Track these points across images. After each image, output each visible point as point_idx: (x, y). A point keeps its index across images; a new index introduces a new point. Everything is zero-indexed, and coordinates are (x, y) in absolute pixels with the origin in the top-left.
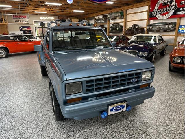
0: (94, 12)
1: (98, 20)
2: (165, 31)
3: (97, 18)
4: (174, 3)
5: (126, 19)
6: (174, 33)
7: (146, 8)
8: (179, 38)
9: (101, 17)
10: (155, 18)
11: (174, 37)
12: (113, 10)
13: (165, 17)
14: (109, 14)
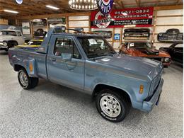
0: (28, 15)
1: (35, 23)
3: (34, 21)
4: (109, 16)
5: (68, 25)
6: (111, 39)
7: (87, 18)
8: (115, 43)
9: (39, 20)
10: (96, 27)
12: (54, 16)
13: (104, 27)
14: (49, 19)
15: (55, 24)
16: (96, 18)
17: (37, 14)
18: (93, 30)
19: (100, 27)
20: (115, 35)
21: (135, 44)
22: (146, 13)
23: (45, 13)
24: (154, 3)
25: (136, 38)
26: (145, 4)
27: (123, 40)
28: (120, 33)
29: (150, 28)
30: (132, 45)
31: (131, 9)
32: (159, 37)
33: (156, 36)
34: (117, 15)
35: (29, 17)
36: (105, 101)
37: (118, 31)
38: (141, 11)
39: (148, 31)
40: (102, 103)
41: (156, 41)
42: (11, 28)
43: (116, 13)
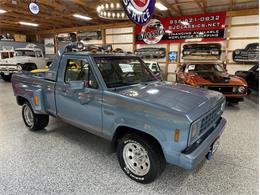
0: (52, 28)
1: (61, 39)
2: (155, 57)
3: (60, 36)
4: (162, 27)
5: (105, 41)
6: (164, 60)
7: (131, 30)
8: (170, 65)
9: (66, 35)
10: (142, 42)
11: (164, 65)
12: (85, 28)
14: (79, 32)
15: (87, 39)
16: (143, 30)
17: (64, 27)
18: (139, 46)
19: (149, 42)
20: (170, 53)
21: (197, 66)
22: (215, 21)
23: (74, 25)
24: (227, 7)
25: (200, 58)
26: (214, 8)
27: (182, 61)
28: (177, 50)
29: (221, 43)
30: (192, 68)
31: (193, 17)
32: (234, 55)
33: (231, 54)
34: (173, 25)
35: (53, 32)
36: (131, 150)
37: (174, 47)
38: (207, 19)
39: (218, 47)
40: (127, 154)
41: (231, 61)
42: (30, 47)
43: (171, 22)
